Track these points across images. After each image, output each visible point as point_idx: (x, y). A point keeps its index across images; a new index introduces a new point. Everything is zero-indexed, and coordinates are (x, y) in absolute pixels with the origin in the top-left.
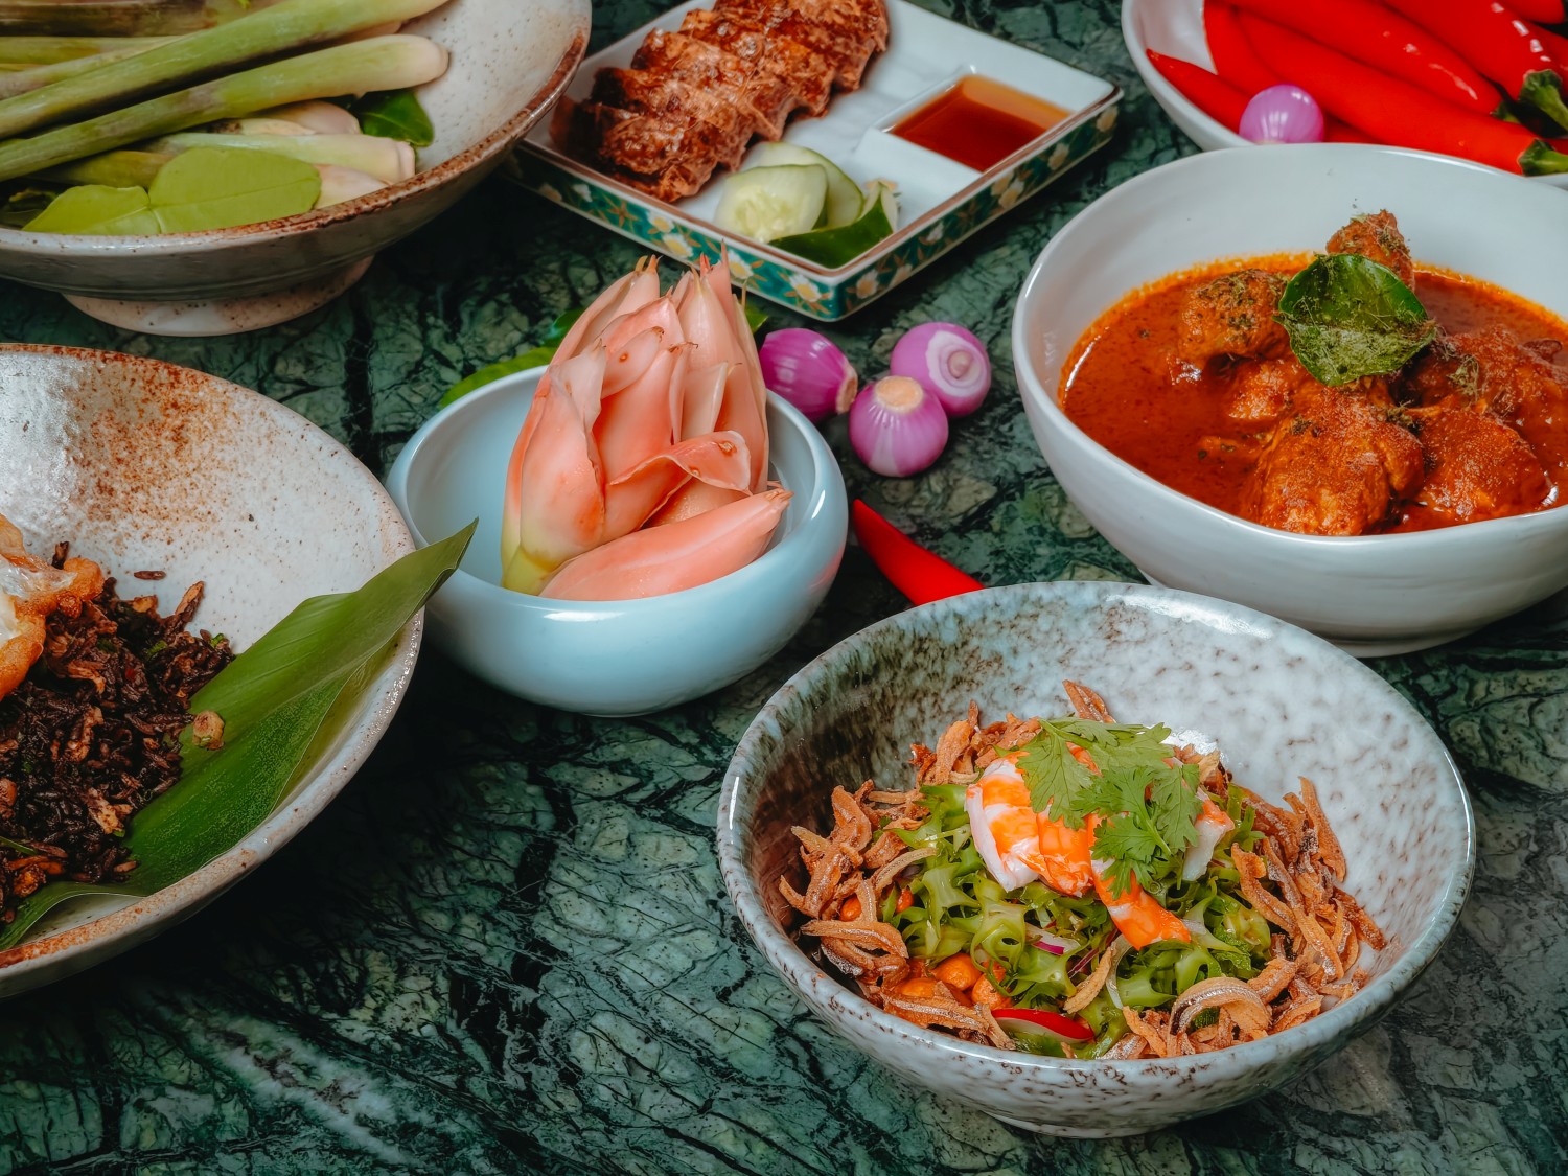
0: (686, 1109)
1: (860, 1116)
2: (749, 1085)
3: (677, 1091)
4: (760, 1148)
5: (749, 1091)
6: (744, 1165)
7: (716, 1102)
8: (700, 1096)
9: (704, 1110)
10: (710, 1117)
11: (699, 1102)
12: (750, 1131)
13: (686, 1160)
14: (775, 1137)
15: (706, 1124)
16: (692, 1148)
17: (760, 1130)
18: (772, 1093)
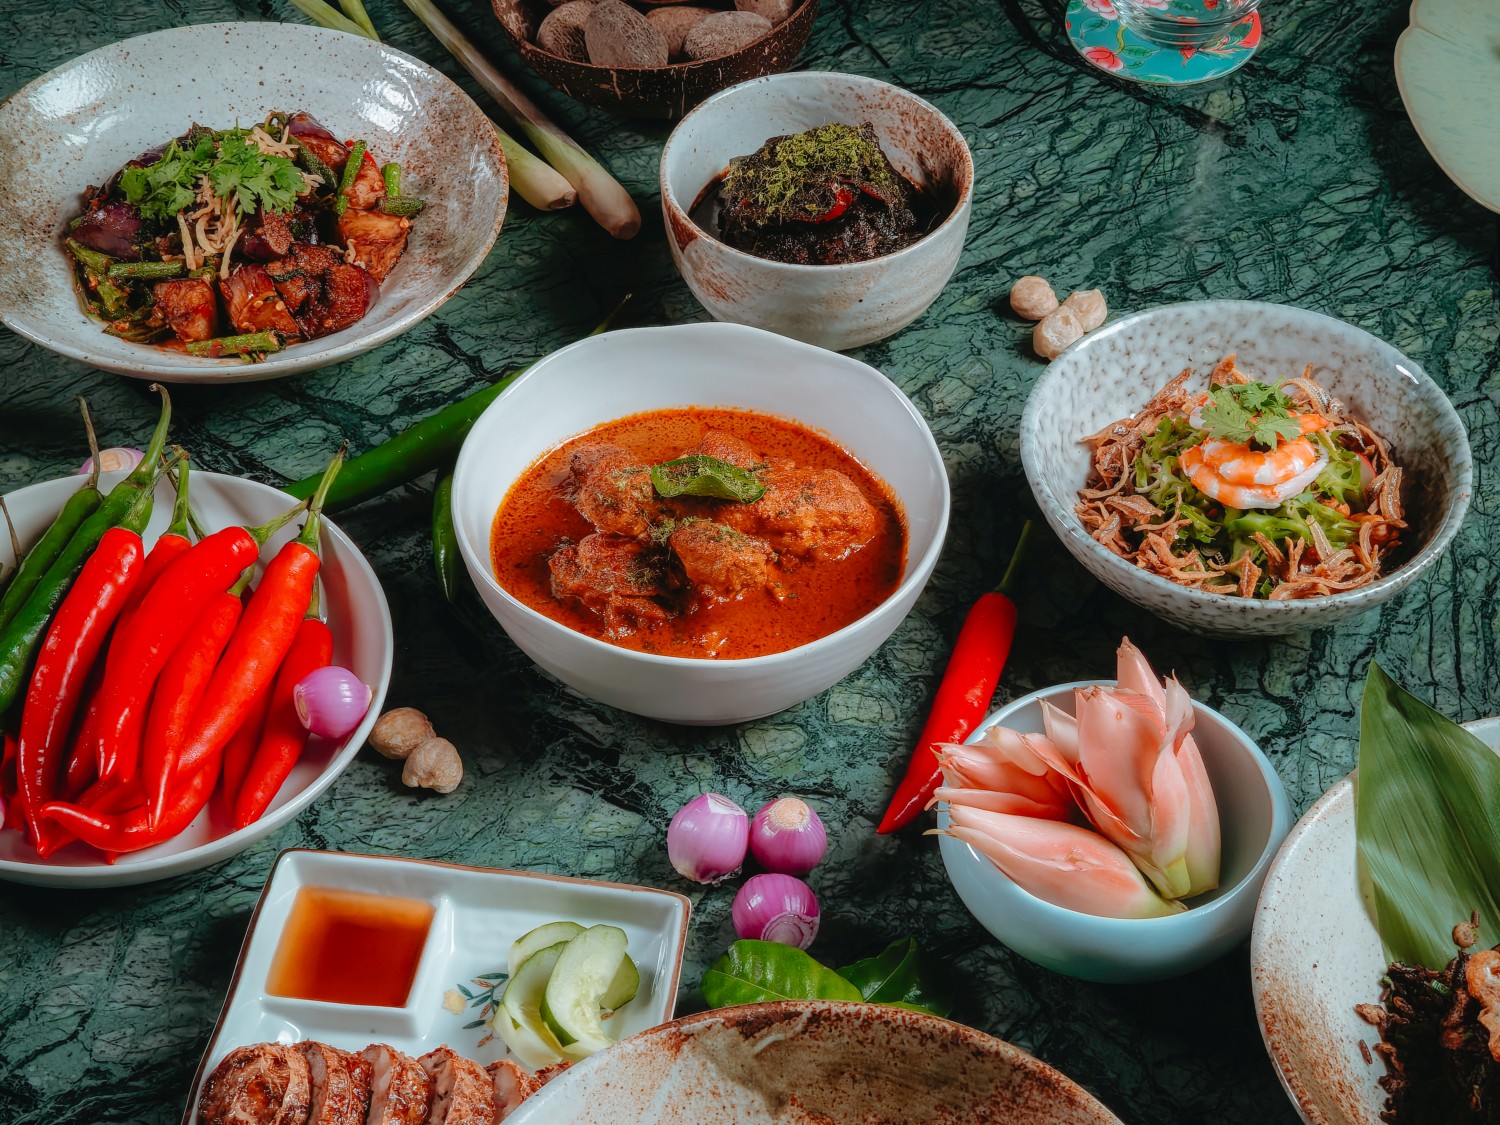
0: (1440, 691)
1: (1381, 621)
2: (1401, 675)
3: (1432, 701)
4: (1437, 651)
5: (1404, 672)
6: (1454, 652)
7: (1425, 681)
8: (1427, 690)
9: (1435, 684)
10: (1437, 679)
11: (1432, 688)
12: (1430, 658)
13: (1473, 675)
14: (1425, 647)
15: (1442, 679)
16: (1463, 677)
17: (1426, 656)
18: (1398, 663)
